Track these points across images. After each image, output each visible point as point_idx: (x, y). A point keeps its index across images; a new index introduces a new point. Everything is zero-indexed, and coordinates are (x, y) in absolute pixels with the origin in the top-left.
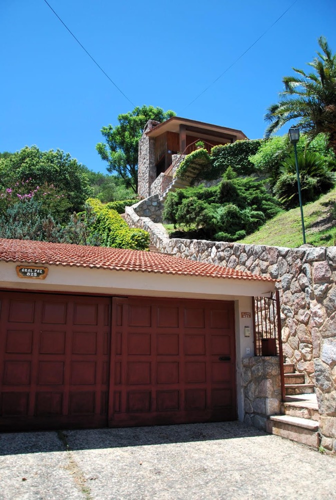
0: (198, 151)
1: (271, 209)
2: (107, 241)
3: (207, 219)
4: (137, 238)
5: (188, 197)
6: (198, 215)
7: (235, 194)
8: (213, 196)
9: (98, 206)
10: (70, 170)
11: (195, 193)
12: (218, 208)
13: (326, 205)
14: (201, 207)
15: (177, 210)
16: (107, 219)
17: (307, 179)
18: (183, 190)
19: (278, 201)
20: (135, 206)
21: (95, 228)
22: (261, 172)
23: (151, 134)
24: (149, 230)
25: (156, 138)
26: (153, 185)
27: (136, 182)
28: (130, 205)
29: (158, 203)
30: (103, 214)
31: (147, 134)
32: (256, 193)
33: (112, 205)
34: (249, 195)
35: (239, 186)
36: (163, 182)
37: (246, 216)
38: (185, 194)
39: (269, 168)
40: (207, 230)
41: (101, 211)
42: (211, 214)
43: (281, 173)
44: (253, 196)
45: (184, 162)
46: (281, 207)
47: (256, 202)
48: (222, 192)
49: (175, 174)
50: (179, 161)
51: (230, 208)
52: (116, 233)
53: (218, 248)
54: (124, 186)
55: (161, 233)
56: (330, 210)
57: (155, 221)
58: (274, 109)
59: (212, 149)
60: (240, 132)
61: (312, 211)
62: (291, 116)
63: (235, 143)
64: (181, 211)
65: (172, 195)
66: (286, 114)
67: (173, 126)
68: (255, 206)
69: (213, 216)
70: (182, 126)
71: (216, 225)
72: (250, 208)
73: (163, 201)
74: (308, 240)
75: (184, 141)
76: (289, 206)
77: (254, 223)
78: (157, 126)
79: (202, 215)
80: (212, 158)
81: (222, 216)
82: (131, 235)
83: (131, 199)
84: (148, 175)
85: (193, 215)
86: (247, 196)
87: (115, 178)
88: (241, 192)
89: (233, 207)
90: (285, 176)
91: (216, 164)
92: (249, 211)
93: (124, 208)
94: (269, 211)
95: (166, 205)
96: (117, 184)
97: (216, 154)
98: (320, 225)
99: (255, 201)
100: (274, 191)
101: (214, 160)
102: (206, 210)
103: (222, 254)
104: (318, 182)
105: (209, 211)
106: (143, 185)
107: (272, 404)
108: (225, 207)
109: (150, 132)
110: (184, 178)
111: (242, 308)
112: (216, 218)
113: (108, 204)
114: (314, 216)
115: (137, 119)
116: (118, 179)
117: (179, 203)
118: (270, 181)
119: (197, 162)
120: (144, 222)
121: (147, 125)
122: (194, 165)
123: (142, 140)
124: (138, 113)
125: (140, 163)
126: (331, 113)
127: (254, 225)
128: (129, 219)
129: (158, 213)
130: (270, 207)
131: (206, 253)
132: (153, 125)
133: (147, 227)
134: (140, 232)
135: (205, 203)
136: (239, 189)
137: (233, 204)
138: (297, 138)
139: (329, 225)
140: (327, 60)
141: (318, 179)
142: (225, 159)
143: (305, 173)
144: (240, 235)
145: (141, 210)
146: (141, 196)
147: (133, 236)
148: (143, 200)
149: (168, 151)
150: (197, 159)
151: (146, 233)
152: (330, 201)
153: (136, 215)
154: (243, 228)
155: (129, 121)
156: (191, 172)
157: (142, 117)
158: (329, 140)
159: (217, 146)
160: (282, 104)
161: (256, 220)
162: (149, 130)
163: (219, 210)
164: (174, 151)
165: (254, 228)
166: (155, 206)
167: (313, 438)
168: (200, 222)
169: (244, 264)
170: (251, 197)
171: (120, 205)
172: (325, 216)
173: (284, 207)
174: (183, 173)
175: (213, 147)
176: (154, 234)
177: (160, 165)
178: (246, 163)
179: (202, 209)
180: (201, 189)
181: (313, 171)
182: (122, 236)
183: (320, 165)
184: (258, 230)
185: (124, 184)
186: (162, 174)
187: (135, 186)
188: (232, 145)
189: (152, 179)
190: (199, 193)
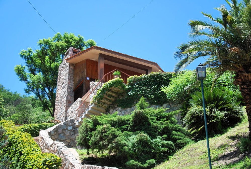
0: (114, 80)
1: (181, 139)
2: (17, 166)
3: (119, 146)
4: (49, 163)
5: (102, 124)
6: (111, 142)
7: (147, 123)
8: (126, 124)
9: (11, 129)
11: (109, 121)
12: (130, 136)
13: (233, 138)
14: (114, 134)
15: (91, 136)
16: (20, 143)
17: (214, 113)
18: (98, 117)
19: (188, 132)
20: (50, 130)
21: (5, 151)
22: (173, 103)
23: (72, 61)
24: (62, 155)
25: (76, 64)
26: (70, 110)
27: (53, 105)
28: (45, 128)
29: (73, 127)
30: (16, 137)
31: (67, 60)
32: (167, 123)
33: (26, 127)
34: (160, 125)
35: (151, 115)
36: (80, 107)
37: (156, 145)
38: (100, 121)
39: (181, 100)
40: (119, 157)
41: (14, 134)
42: (123, 142)
43: (191, 105)
44: (164, 126)
45: (101, 89)
46: (191, 138)
47: (167, 132)
48: (134, 121)
49: (91, 101)
50: (96, 88)
51: (141, 136)
52: (27, 157)
54: (41, 107)
55: (74, 159)
56: (237, 143)
57: (69, 146)
58: (184, 48)
59: (128, 79)
60: (155, 64)
61: (220, 145)
62: (199, 54)
63: (149, 75)
64: (94, 137)
65: (87, 121)
66: (194, 53)
67: (93, 55)
68: (165, 136)
69: (125, 144)
70: (101, 55)
71: (127, 152)
72: (161, 137)
73: (78, 126)
75: (102, 69)
76: (198, 137)
77: (164, 152)
78: (78, 53)
79: (114, 143)
80: (128, 87)
81: (134, 144)
82: (43, 160)
83: (47, 122)
84: (65, 99)
85: (106, 142)
86: (158, 125)
87: (33, 100)
88: (152, 121)
89: (145, 136)
90: (195, 108)
91: (131, 93)
92: (159, 140)
93: (39, 131)
94: (178, 141)
95: (80, 130)
96: (34, 106)
97: (132, 84)
98: (227, 158)
99: (165, 131)
100: (184, 122)
101: (129, 89)
102: (118, 138)
104: (225, 116)
105: (122, 138)
106: (60, 109)
108: (137, 136)
109: (70, 58)
110: (100, 104)
112: (127, 146)
113: (23, 126)
114: (222, 148)
115: (58, 45)
116: (35, 101)
117: (93, 129)
118: (181, 112)
119: (113, 90)
120: (58, 147)
121: (68, 52)
122: (110, 93)
123: (63, 66)
124: (59, 38)
125: (58, 87)
126: (236, 54)
127: (164, 154)
128: (42, 142)
129: (73, 137)
130: (180, 137)
132: (74, 52)
133: (60, 152)
134: (53, 157)
135: (118, 131)
136: (151, 119)
137: (145, 133)
138: (204, 76)
139: (236, 159)
140: (233, 7)
141: (226, 112)
142: (140, 88)
143: (213, 106)
144: (150, 163)
145: (56, 134)
146: (57, 120)
147: (45, 161)
148: (59, 124)
149: (86, 78)
150: (113, 87)
151: (58, 158)
152: (237, 135)
153: (50, 139)
154: (154, 157)
155: (50, 46)
156: (107, 99)
157: (62, 43)
158: (235, 77)
159: (132, 76)
160: (192, 44)
161: (166, 149)
162: (70, 57)
163: (131, 138)
164: (93, 78)
165: (164, 158)
166: (71, 131)
168: (112, 149)
170: (162, 127)
171: (35, 128)
172: (232, 149)
173: (193, 138)
175: (129, 77)
176: (66, 159)
178: (159, 93)
179: (115, 136)
180: (115, 116)
181: (221, 105)
182: (33, 160)
183: (228, 100)
184: (168, 160)
185: (41, 106)
186: (79, 99)
187: (52, 108)
188: (146, 76)
189: (69, 103)
190: (113, 121)
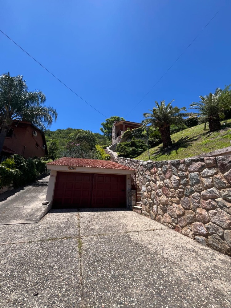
0: (128, 130)
3: (127, 152)
5: (122, 145)
7: (135, 144)
8: (129, 145)
9: (98, 147)
10: (92, 136)
11: (124, 144)
12: (130, 148)
16: (100, 151)
17: (155, 140)
19: (148, 146)
20: (110, 147)
24: (112, 154)
25: (117, 126)
26: (116, 140)
28: (108, 147)
29: (116, 146)
31: (114, 125)
32: (141, 144)
35: (136, 142)
36: (118, 139)
37: (138, 150)
40: (127, 155)
41: (99, 149)
46: (148, 148)
48: (131, 144)
49: (121, 137)
50: (123, 133)
52: (102, 155)
53: (128, 160)
55: (115, 155)
57: (114, 151)
63: (139, 128)
64: (120, 149)
67: (121, 123)
68: (141, 148)
70: (124, 123)
71: (129, 153)
72: (139, 148)
74: (151, 158)
75: (125, 127)
81: (131, 151)
83: (109, 144)
85: (123, 150)
86: (139, 145)
88: (137, 144)
90: (149, 139)
91: (133, 134)
94: (145, 149)
97: (133, 131)
98: (156, 153)
99: (141, 146)
103: (128, 162)
104: (158, 140)
105: (127, 149)
106: (113, 140)
107: (133, 202)
108: (132, 148)
110: (124, 139)
111: (128, 177)
112: (129, 151)
113: (102, 146)
117: (120, 147)
120: (111, 152)
121: (115, 122)
122: (126, 135)
123: (113, 127)
124: (112, 118)
125: (113, 133)
128: (107, 151)
131: (125, 161)
132: (117, 122)
135: (126, 147)
137: (134, 147)
139: (158, 154)
143: (155, 138)
145: (112, 148)
146: (112, 143)
147: (106, 156)
148: (112, 145)
149: (120, 130)
150: (128, 133)
152: (160, 147)
153: (109, 150)
154: (137, 154)
155: (109, 121)
156: (126, 137)
157: (113, 119)
159: (133, 129)
161: (141, 152)
164: (122, 130)
167: (140, 211)
168: (125, 152)
169: (133, 165)
171: (105, 147)
172: (158, 151)
174: (124, 137)
176: (113, 156)
177: (118, 134)
178: (141, 134)
179: (125, 149)
180: (126, 143)
184: (141, 155)
185: (108, 139)
186: (118, 137)
187: (111, 140)
189: (116, 138)
